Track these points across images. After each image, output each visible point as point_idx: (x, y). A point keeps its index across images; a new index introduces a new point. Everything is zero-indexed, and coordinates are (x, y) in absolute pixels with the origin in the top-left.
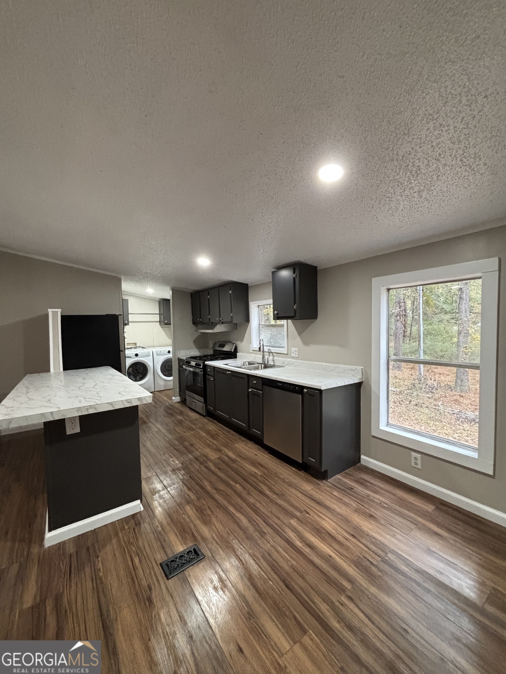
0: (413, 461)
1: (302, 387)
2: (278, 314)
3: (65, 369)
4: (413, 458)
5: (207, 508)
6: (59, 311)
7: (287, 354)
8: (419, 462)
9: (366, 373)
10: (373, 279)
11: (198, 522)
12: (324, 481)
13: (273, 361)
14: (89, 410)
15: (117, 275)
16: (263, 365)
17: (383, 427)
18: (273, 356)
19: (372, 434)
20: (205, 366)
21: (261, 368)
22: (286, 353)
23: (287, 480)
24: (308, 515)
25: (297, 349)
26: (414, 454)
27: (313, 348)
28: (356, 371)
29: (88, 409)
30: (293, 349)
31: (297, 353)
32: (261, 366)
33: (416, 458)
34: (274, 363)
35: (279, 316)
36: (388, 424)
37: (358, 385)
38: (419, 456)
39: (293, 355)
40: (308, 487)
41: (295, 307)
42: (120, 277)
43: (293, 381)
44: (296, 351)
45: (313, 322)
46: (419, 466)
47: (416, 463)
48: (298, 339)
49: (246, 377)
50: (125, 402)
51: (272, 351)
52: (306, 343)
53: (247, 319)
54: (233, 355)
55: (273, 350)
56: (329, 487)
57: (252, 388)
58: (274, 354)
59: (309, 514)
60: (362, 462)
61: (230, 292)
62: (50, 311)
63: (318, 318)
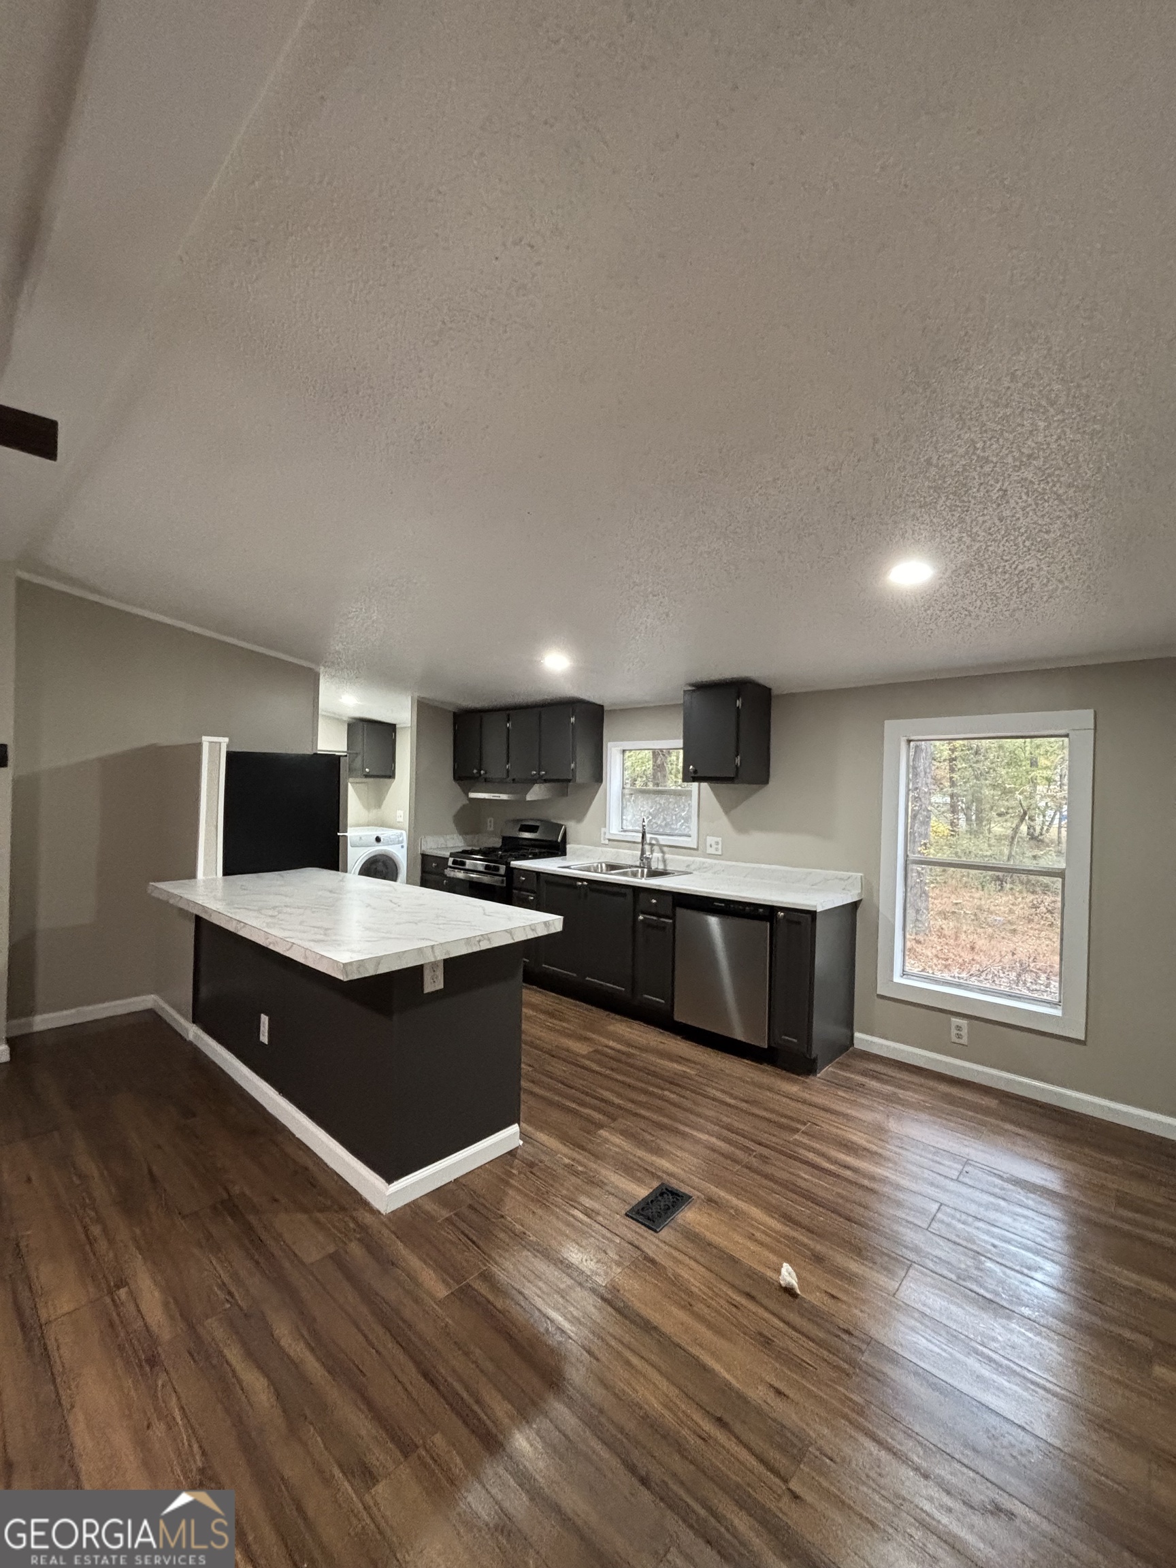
0: (954, 1032)
1: (771, 910)
2: (695, 771)
4: (953, 1027)
5: (639, 1130)
6: (224, 741)
7: (696, 849)
8: (964, 1032)
9: (870, 886)
10: (886, 722)
12: (811, 1077)
13: (664, 861)
15: (312, 666)
16: (646, 870)
17: (897, 979)
18: (663, 852)
19: (879, 993)
20: (511, 871)
21: (642, 876)
22: (695, 847)
25: (719, 839)
26: (956, 1021)
27: (758, 839)
28: (850, 881)
30: (711, 840)
31: (720, 846)
32: (643, 872)
33: (959, 1028)
34: (665, 865)
35: (698, 775)
36: (904, 974)
37: (855, 906)
38: (963, 1023)
39: (710, 851)
41: (738, 760)
42: (317, 670)
43: (750, 898)
44: (717, 843)
45: (757, 790)
46: (964, 1041)
47: (959, 1036)
48: (724, 820)
49: (630, 892)
51: (662, 842)
52: (741, 828)
53: (598, 776)
54: (557, 849)
55: (663, 840)
57: (643, 913)
58: (665, 849)
60: (858, 1045)
61: (573, 720)
62: (206, 740)
63: (771, 783)
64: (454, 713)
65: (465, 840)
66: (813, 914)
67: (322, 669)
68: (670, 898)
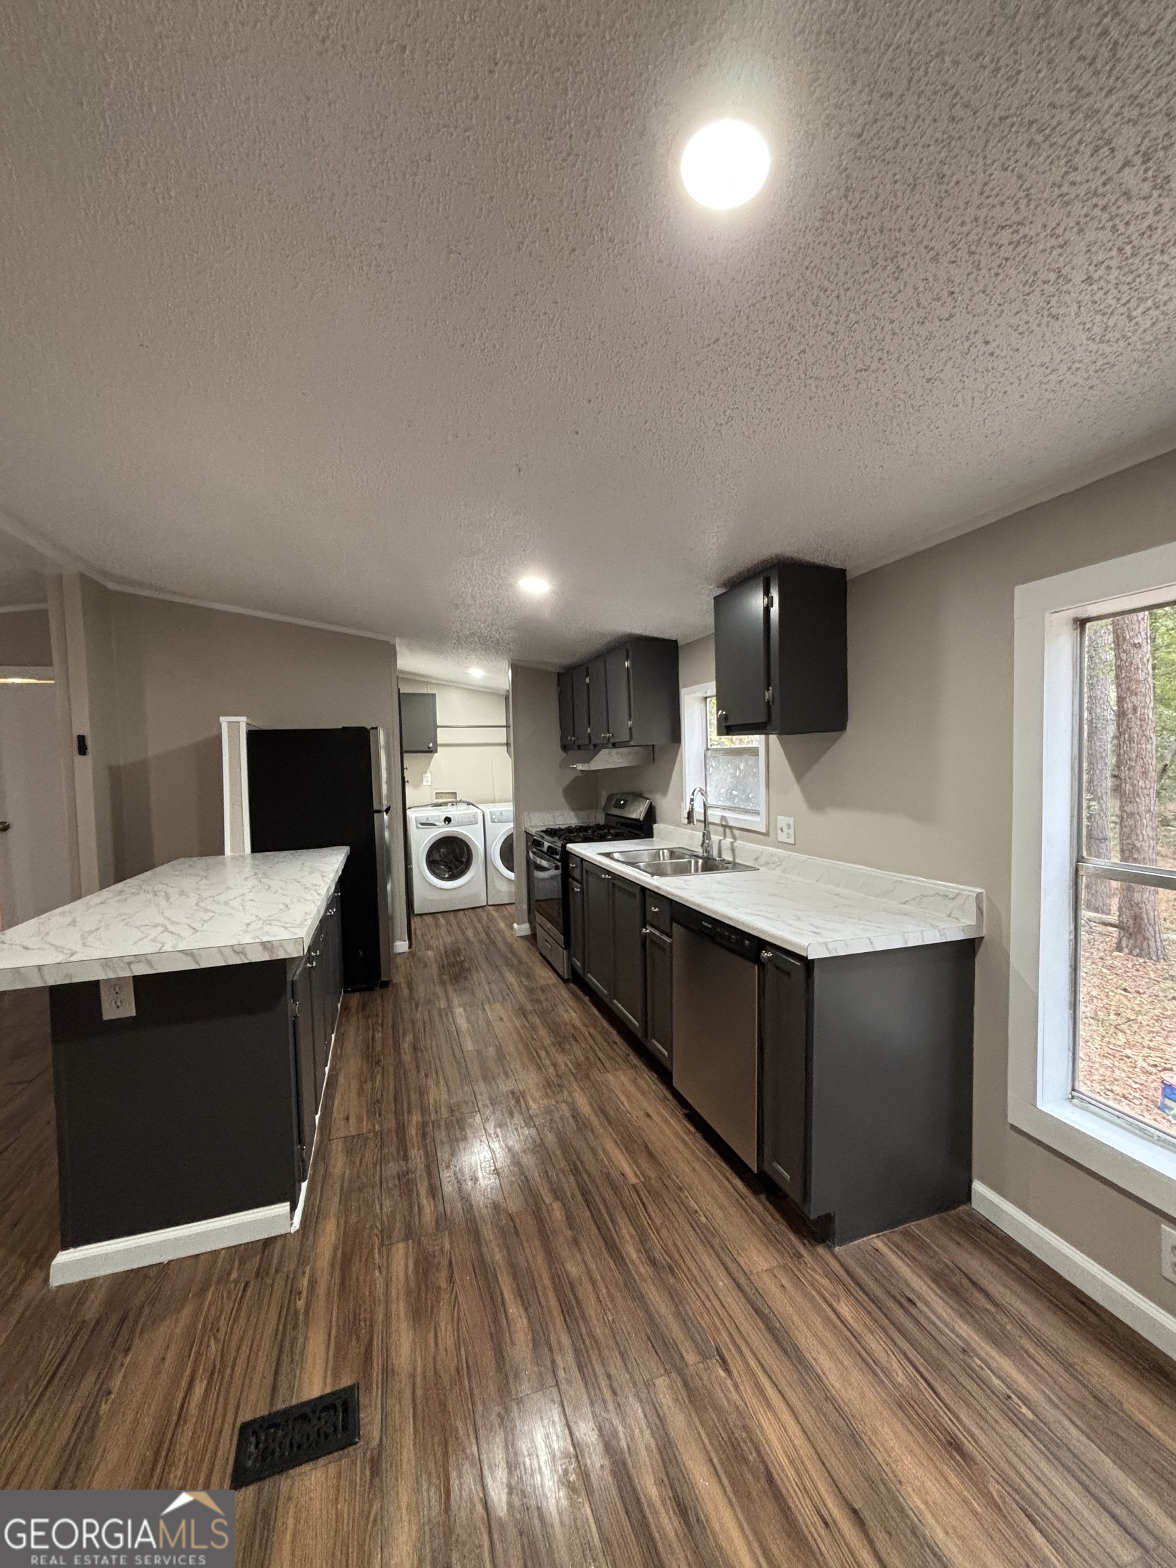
0: (1166, 1254)
1: (761, 944)
2: (726, 718)
3: (256, 848)
4: (1164, 1244)
5: (445, 1263)
6: (243, 721)
7: (767, 834)
9: (993, 912)
11: (400, 1308)
12: (821, 1250)
13: (733, 850)
14: (133, 966)
15: (386, 639)
16: (700, 861)
17: (1050, 1102)
18: (735, 838)
19: (1011, 1120)
20: (566, 856)
21: (696, 870)
22: (764, 831)
23: (703, 1219)
24: (722, 1373)
25: (791, 821)
26: (1170, 1233)
27: (836, 820)
28: (957, 902)
29: (129, 964)
30: (782, 821)
31: (792, 831)
32: (696, 863)
34: (734, 858)
35: (730, 723)
36: (1074, 1095)
37: (965, 949)
39: (782, 837)
41: (768, 695)
42: (392, 642)
43: (737, 921)
44: (789, 826)
45: (836, 739)
48: (796, 790)
49: (637, 892)
50: (228, 952)
51: (731, 824)
52: (816, 802)
53: (675, 736)
54: (643, 829)
55: (734, 818)
56: (831, 1275)
58: (737, 832)
59: (727, 1370)
60: (975, 1204)
61: (627, 664)
62: (224, 720)
63: (848, 728)
64: (559, 674)
65: (578, 817)
67: (398, 641)
68: (667, 908)
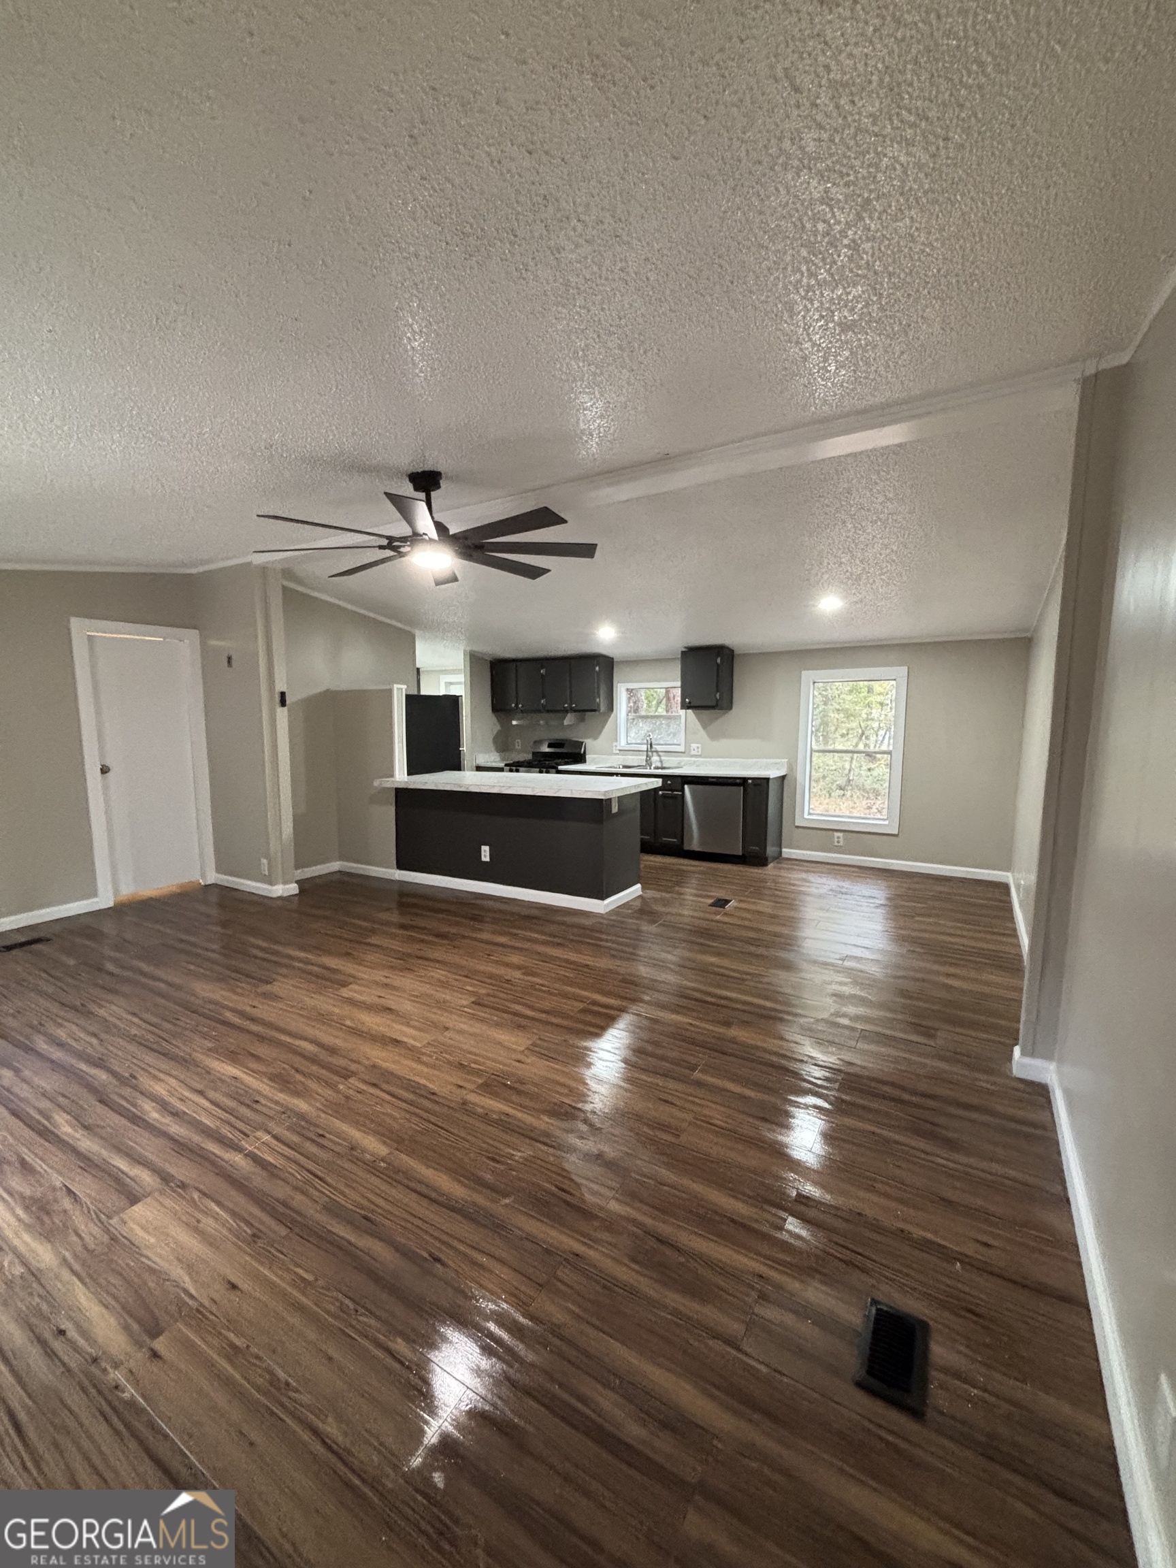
0: (836, 840)
1: (745, 780)
2: (688, 703)
4: (836, 838)
6: (404, 687)
7: (684, 752)
8: (841, 840)
9: (792, 767)
10: (804, 673)
13: (662, 761)
15: (407, 628)
17: (806, 816)
18: (659, 756)
19: (797, 825)
22: (682, 751)
25: (699, 746)
26: (837, 834)
27: (724, 744)
28: (782, 766)
30: (694, 746)
31: (700, 750)
33: (838, 838)
35: (690, 705)
36: (809, 814)
37: (783, 778)
38: (840, 835)
39: (693, 753)
40: (760, 871)
41: (717, 695)
42: (412, 632)
43: (733, 775)
44: (698, 748)
45: (724, 714)
46: (841, 844)
47: (838, 842)
48: (702, 733)
52: (713, 737)
57: (663, 790)
58: (662, 753)
60: (784, 855)
61: (597, 668)
62: (395, 687)
63: (734, 707)
64: (491, 661)
65: (500, 756)
66: (767, 780)
67: (417, 633)
68: (680, 780)
